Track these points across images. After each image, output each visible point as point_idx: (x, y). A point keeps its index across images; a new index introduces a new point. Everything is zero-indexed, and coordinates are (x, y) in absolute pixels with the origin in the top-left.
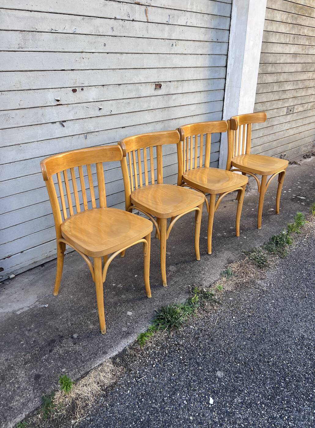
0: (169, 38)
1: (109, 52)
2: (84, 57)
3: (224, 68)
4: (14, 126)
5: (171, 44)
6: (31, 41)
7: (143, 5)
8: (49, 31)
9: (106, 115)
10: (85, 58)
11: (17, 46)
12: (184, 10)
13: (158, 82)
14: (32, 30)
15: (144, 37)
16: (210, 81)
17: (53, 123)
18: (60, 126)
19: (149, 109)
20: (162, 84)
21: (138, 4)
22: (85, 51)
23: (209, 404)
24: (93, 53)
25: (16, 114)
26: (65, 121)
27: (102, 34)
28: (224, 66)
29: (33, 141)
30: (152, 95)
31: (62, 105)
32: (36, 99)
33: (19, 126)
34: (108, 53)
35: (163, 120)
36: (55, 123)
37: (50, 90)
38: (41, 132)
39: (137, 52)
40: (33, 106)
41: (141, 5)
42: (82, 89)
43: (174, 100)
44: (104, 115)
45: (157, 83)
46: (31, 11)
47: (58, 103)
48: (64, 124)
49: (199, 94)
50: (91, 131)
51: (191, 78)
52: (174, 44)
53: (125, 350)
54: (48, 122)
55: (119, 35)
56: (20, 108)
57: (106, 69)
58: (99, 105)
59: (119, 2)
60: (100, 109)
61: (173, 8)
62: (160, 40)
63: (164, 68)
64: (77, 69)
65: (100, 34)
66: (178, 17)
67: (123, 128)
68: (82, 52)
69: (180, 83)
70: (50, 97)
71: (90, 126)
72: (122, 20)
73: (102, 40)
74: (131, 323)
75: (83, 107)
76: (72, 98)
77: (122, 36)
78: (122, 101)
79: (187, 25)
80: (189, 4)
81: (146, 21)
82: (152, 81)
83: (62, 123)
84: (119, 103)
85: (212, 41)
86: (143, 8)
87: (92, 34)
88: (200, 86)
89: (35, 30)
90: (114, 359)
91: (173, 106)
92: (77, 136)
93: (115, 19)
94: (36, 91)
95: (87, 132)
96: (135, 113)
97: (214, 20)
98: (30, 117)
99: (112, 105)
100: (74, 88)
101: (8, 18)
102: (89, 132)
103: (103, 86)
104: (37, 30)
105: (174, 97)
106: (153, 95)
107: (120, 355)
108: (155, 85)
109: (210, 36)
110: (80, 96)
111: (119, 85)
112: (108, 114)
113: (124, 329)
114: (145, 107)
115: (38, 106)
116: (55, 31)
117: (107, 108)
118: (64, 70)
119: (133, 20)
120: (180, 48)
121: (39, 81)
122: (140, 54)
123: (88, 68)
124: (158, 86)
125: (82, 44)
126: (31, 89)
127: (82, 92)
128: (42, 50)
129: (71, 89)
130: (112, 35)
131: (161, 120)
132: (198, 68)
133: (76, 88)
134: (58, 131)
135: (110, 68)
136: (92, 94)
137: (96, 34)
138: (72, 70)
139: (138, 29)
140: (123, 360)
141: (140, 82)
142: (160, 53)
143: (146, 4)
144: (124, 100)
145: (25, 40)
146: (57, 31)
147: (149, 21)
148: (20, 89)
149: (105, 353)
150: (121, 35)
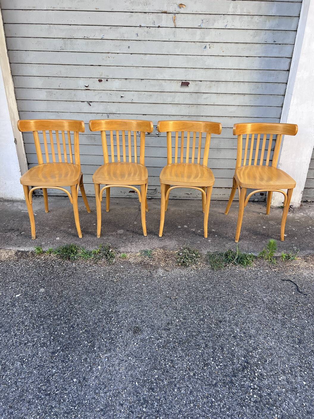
0: (202, 41)
1: (133, 53)
2: (109, 56)
3: (286, 71)
4: (55, 100)
5: (204, 47)
6: (69, 45)
7: (171, 13)
8: (83, 38)
9: (127, 102)
10: (110, 58)
11: (60, 48)
12: (224, 14)
13: (186, 81)
14: (71, 38)
15: (170, 40)
16: (260, 85)
17: (82, 102)
18: (88, 104)
19: (173, 103)
20: (190, 82)
21: (166, 13)
22: (111, 52)
23: (15, 295)
24: (118, 53)
25: (57, 92)
26: (92, 102)
27: (126, 39)
28: (287, 69)
29: (68, 112)
30: (177, 91)
31: (89, 90)
32: (71, 84)
33: (58, 100)
34: (131, 54)
35: (189, 115)
36: (84, 102)
37: (81, 78)
38: (73, 107)
39: (161, 54)
40: (69, 89)
41: (169, 13)
42: (107, 80)
43: (205, 99)
44: (125, 102)
45: (183, 81)
46: (70, 25)
47: (87, 88)
48: (91, 103)
49: (242, 96)
50: (113, 113)
51: (230, 79)
52: (208, 47)
53: (28, 252)
54: (78, 100)
55: (144, 40)
56: (59, 88)
57: (130, 66)
58: (121, 94)
59: (145, 13)
60: (121, 97)
61: (207, 13)
62: (190, 43)
63: (193, 68)
64: (103, 65)
65: (125, 39)
66: (215, 21)
67: (144, 115)
68: (109, 53)
69: (213, 83)
70: (82, 83)
71: (113, 108)
72: (147, 27)
73: (127, 43)
74: (51, 243)
75: (107, 94)
76: (99, 86)
77: (147, 40)
78: (144, 93)
79: (226, 28)
80: (231, 7)
81: (174, 26)
82: (178, 79)
83: (89, 103)
84: (141, 94)
85: (266, 43)
86: (171, 16)
87: (118, 39)
88: (245, 88)
89: (72, 37)
90: (19, 251)
91: (203, 104)
92: (101, 114)
93: (140, 26)
94: (71, 78)
95: (109, 113)
96: (157, 104)
97: (269, 21)
98: (66, 95)
99: (134, 95)
100: (100, 79)
101: (55, 30)
102: (111, 113)
103: (126, 79)
104: (74, 38)
105: (205, 96)
106: (179, 91)
107: (22, 252)
108: (181, 83)
109: (262, 37)
110: (104, 85)
111: (142, 79)
112: (129, 102)
113: (43, 243)
114: (169, 100)
115: (72, 88)
116: (87, 38)
117: (128, 97)
118: (93, 65)
119: (159, 27)
120: (216, 49)
121: (74, 72)
122: (165, 55)
123: (113, 65)
124: (185, 84)
125: (108, 46)
126: (68, 77)
127: (107, 82)
128: (77, 51)
129: (98, 79)
130: (137, 39)
131: (187, 115)
132: (241, 71)
133: (102, 79)
134: (85, 108)
135: (133, 66)
136: (116, 85)
137: (121, 39)
138: (99, 65)
139: (163, 34)
140: (22, 255)
141: (164, 79)
142: (188, 54)
143: (174, 12)
144: (146, 93)
145: (65, 44)
146: (88, 38)
147: (176, 27)
148: (60, 76)
149: (19, 247)
150: (145, 40)
